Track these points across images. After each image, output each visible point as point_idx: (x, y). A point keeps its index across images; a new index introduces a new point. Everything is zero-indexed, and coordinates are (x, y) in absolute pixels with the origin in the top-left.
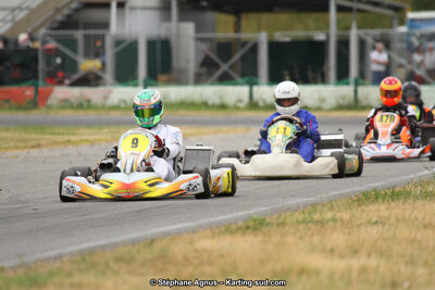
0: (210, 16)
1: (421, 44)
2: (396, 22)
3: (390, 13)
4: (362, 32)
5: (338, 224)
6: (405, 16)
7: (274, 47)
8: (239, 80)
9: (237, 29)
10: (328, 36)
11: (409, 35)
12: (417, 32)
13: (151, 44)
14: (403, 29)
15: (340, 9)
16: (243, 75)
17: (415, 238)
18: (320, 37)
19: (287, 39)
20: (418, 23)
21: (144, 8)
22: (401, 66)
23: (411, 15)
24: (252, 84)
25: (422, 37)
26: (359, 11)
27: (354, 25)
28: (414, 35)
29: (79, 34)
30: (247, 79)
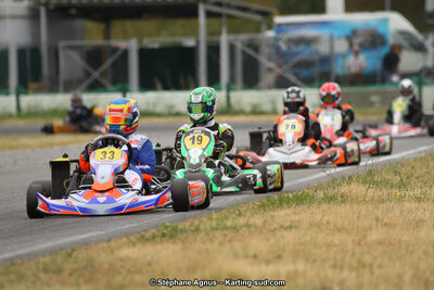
0: (80, 23)
1: (289, 48)
2: (264, 27)
3: (258, 18)
4: (232, 37)
5: (253, 229)
6: (272, 21)
7: (144, 53)
8: (110, 87)
9: (107, 36)
10: (198, 42)
11: (276, 39)
12: (285, 36)
13: (21, 53)
14: (270, 34)
15: (209, 14)
16: (114, 82)
17: (332, 242)
18: (190, 43)
19: (156, 46)
20: (284, 28)
21: (13, 17)
22: (270, 70)
23: (279, 20)
24: (124, 91)
25: (290, 41)
26: (229, 16)
27: (224, 30)
28: (281, 39)
30: (119, 86)
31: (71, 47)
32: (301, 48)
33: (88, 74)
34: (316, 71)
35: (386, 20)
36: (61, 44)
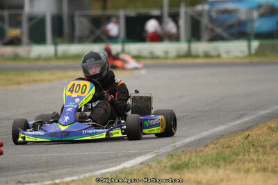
10: (162, 13)
12: (215, 9)
14: (206, 7)
25: (219, 12)
29: (6, 13)
31: (84, 16)
32: (226, 16)
33: (92, 32)
34: (235, 30)
36: (77, 14)
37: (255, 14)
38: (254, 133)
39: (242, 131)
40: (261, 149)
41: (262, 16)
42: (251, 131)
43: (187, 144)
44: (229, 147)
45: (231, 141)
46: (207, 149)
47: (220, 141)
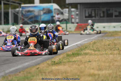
1: (25, 13)
2: (19, 7)
3: (18, 5)
6: (21, 6)
10: (1, 11)
12: (24, 10)
14: (21, 9)
15: (4, 4)
20: (24, 8)
23: (23, 5)
25: (26, 11)
26: (11, 5)
27: (10, 8)
28: (23, 11)
35: (52, 6)
37: (42, 13)
38: (41, 66)
39: (36, 65)
40: (44, 74)
41: (44, 13)
42: (40, 65)
43: (11, 72)
44: (30, 73)
45: (31, 70)
46: (20, 74)
47: (26, 70)
